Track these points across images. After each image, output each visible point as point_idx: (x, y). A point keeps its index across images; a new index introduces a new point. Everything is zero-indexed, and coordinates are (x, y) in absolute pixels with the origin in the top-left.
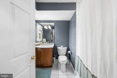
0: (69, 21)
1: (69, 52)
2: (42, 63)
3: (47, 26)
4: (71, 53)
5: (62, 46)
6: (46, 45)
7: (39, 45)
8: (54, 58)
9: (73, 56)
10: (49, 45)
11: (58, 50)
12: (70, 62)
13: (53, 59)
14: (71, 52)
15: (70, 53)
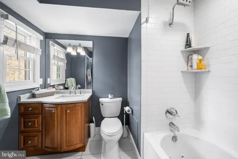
0: (127, 39)
1: (127, 109)
2: (56, 144)
3: (74, 47)
4: (131, 112)
5: (110, 96)
6: (72, 94)
7: (52, 94)
8: (92, 125)
9: (134, 119)
10: (79, 94)
11: (101, 105)
12: (130, 132)
13: (89, 127)
14: (131, 110)
15: (129, 111)
